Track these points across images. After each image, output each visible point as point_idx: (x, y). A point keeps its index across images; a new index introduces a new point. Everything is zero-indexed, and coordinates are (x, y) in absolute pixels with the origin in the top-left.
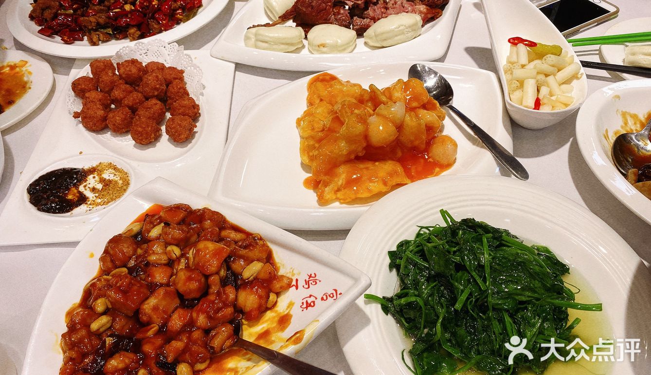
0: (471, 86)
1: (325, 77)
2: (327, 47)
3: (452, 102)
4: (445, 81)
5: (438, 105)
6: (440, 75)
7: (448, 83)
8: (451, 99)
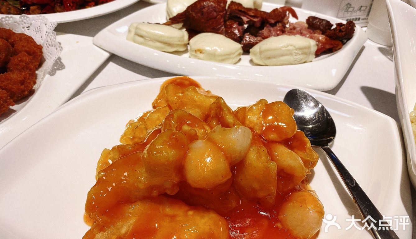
0: (362, 129)
1: (184, 81)
2: (204, 53)
3: (332, 145)
4: (328, 115)
5: (309, 144)
6: (323, 107)
7: (332, 119)
8: (331, 140)
